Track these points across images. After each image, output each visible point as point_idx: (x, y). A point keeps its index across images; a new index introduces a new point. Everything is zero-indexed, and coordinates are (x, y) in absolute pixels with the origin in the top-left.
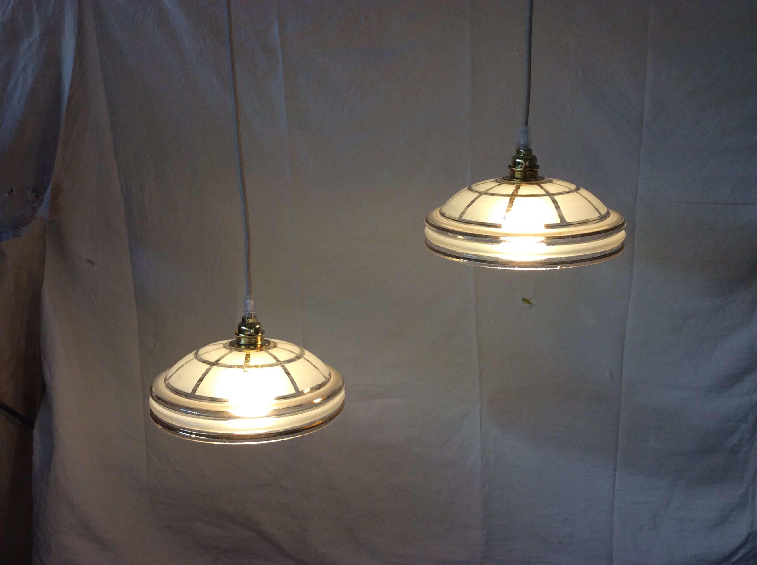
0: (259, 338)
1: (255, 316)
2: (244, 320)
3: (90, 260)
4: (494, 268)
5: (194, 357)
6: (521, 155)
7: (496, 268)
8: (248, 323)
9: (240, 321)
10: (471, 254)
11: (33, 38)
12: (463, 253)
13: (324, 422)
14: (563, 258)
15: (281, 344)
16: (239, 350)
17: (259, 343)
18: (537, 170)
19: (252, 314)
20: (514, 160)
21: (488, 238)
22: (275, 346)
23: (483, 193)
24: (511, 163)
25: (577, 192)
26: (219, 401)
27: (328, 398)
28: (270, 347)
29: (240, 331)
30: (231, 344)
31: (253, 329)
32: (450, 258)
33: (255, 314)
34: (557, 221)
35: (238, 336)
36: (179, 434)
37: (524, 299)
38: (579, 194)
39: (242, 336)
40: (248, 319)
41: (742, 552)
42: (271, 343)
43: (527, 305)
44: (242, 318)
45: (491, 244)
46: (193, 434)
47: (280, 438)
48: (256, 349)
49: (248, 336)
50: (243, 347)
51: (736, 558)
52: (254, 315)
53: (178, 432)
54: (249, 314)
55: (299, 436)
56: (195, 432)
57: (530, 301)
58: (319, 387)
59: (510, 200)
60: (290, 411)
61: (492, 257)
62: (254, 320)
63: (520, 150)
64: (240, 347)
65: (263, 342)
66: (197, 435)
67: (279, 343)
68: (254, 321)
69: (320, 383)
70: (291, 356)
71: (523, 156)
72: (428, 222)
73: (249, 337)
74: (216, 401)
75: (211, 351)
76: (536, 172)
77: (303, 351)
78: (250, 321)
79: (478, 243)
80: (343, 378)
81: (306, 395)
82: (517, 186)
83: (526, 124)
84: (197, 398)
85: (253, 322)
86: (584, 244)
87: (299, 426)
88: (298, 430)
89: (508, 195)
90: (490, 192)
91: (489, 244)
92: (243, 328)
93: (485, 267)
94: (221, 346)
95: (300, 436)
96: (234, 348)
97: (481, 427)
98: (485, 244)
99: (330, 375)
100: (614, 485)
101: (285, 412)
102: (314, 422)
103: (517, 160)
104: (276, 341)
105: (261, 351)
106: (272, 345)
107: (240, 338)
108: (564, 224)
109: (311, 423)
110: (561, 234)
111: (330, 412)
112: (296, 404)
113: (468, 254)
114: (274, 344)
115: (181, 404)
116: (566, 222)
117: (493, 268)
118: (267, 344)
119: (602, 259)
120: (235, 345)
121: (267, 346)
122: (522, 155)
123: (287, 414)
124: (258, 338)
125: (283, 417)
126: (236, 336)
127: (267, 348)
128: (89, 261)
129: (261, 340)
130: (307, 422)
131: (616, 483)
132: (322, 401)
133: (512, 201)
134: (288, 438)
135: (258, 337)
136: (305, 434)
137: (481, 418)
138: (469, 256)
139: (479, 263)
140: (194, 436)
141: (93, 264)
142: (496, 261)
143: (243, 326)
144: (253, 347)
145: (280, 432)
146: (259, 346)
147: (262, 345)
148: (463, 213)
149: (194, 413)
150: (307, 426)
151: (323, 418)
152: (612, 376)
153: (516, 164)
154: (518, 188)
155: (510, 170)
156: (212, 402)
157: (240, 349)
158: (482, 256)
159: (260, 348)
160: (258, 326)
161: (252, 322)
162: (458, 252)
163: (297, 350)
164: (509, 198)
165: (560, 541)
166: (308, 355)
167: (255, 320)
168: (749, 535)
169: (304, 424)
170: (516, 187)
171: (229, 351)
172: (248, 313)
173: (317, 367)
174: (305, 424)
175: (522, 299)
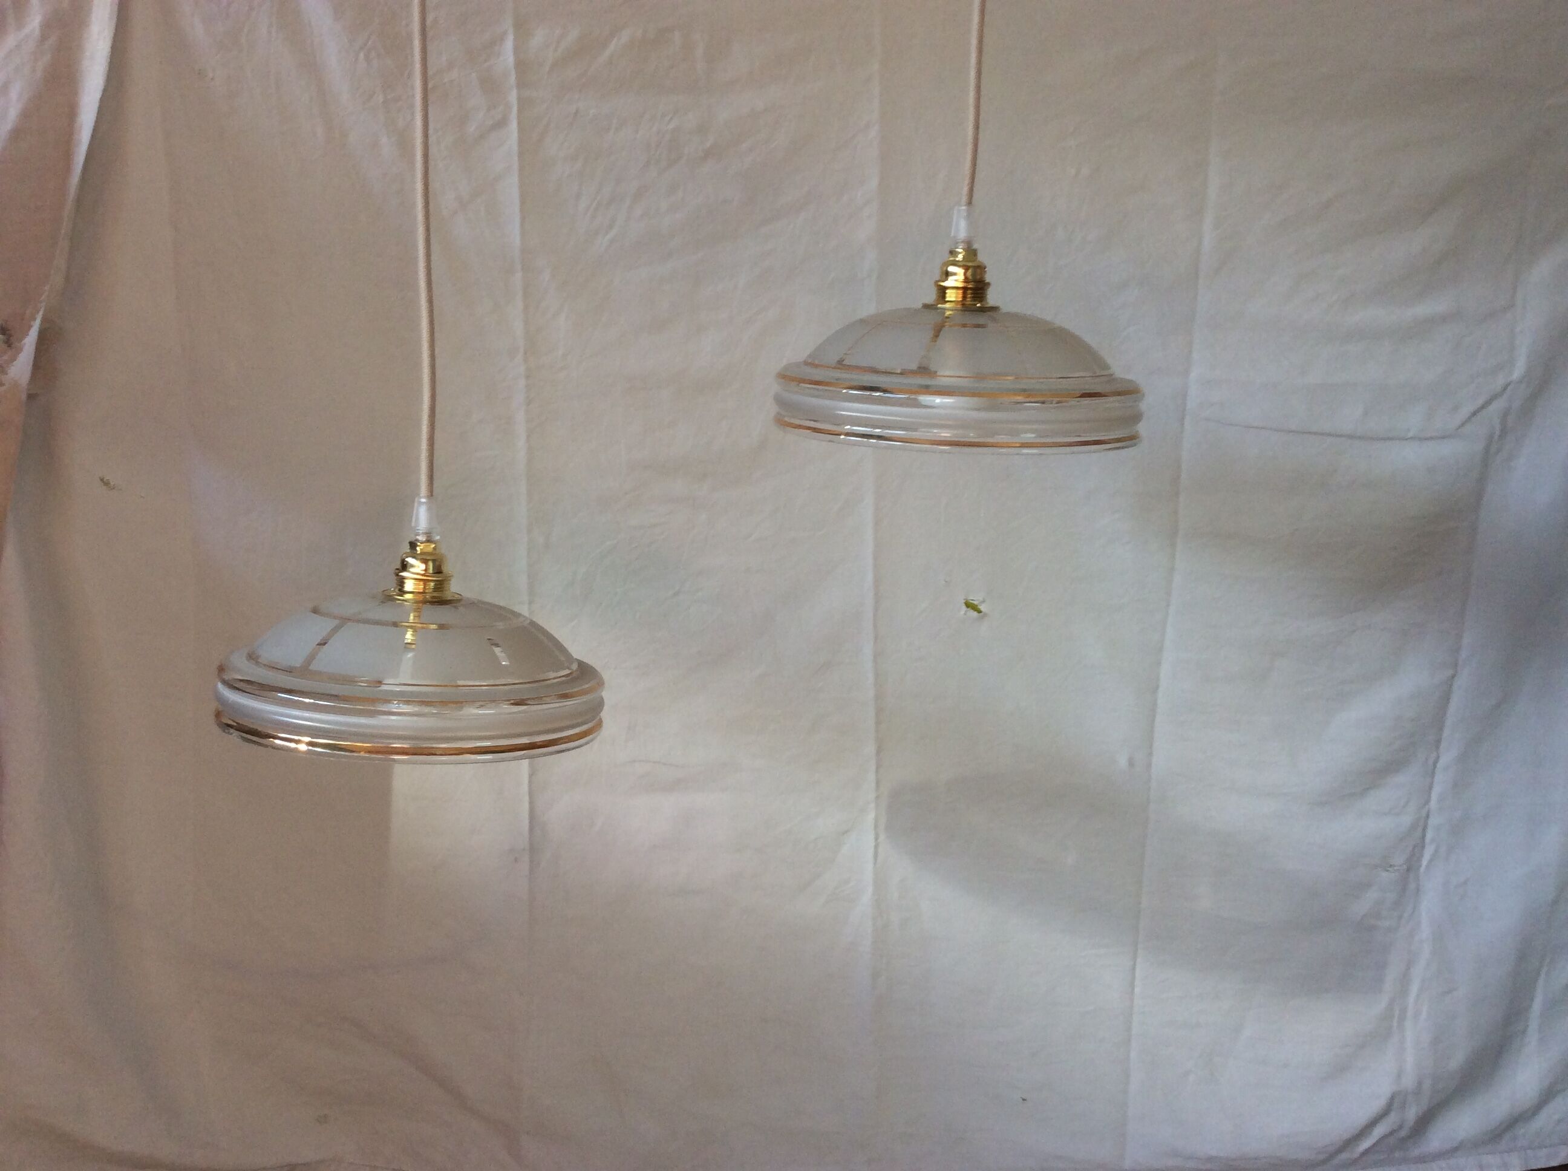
2: (413, 545)
3: (105, 480)
6: (959, 259)
8: (421, 551)
11: (26, 30)
20: (944, 268)
21: (891, 393)
24: (935, 275)
26: (354, 682)
31: (431, 564)
37: (968, 605)
39: (407, 576)
40: (422, 543)
41: (1379, 1131)
43: (975, 614)
49: (419, 575)
50: (409, 596)
51: (1366, 1144)
54: (424, 535)
62: (433, 546)
63: (956, 249)
64: (404, 597)
71: (962, 260)
73: (420, 577)
74: (347, 681)
75: (344, 602)
84: (313, 676)
85: (432, 551)
92: (412, 560)
94: (366, 596)
97: (876, 856)
100: (1132, 985)
103: (951, 268)
107: (405, 578)
122: (961, 258)
128: (103, 482)
131: (1137, 982)
137: (876, 839)
139: (875, 441)
141: (111, 489)
142: (906, 438)
143: (409, 557)
148: (846, 354)
152: (1131, 763)
156: (342, 682)
161: (428, 551)
164: (931, 330)
165: (1024, 1097)
168: (1392, 1098)
171: (380, 601)
172: (422, 533)
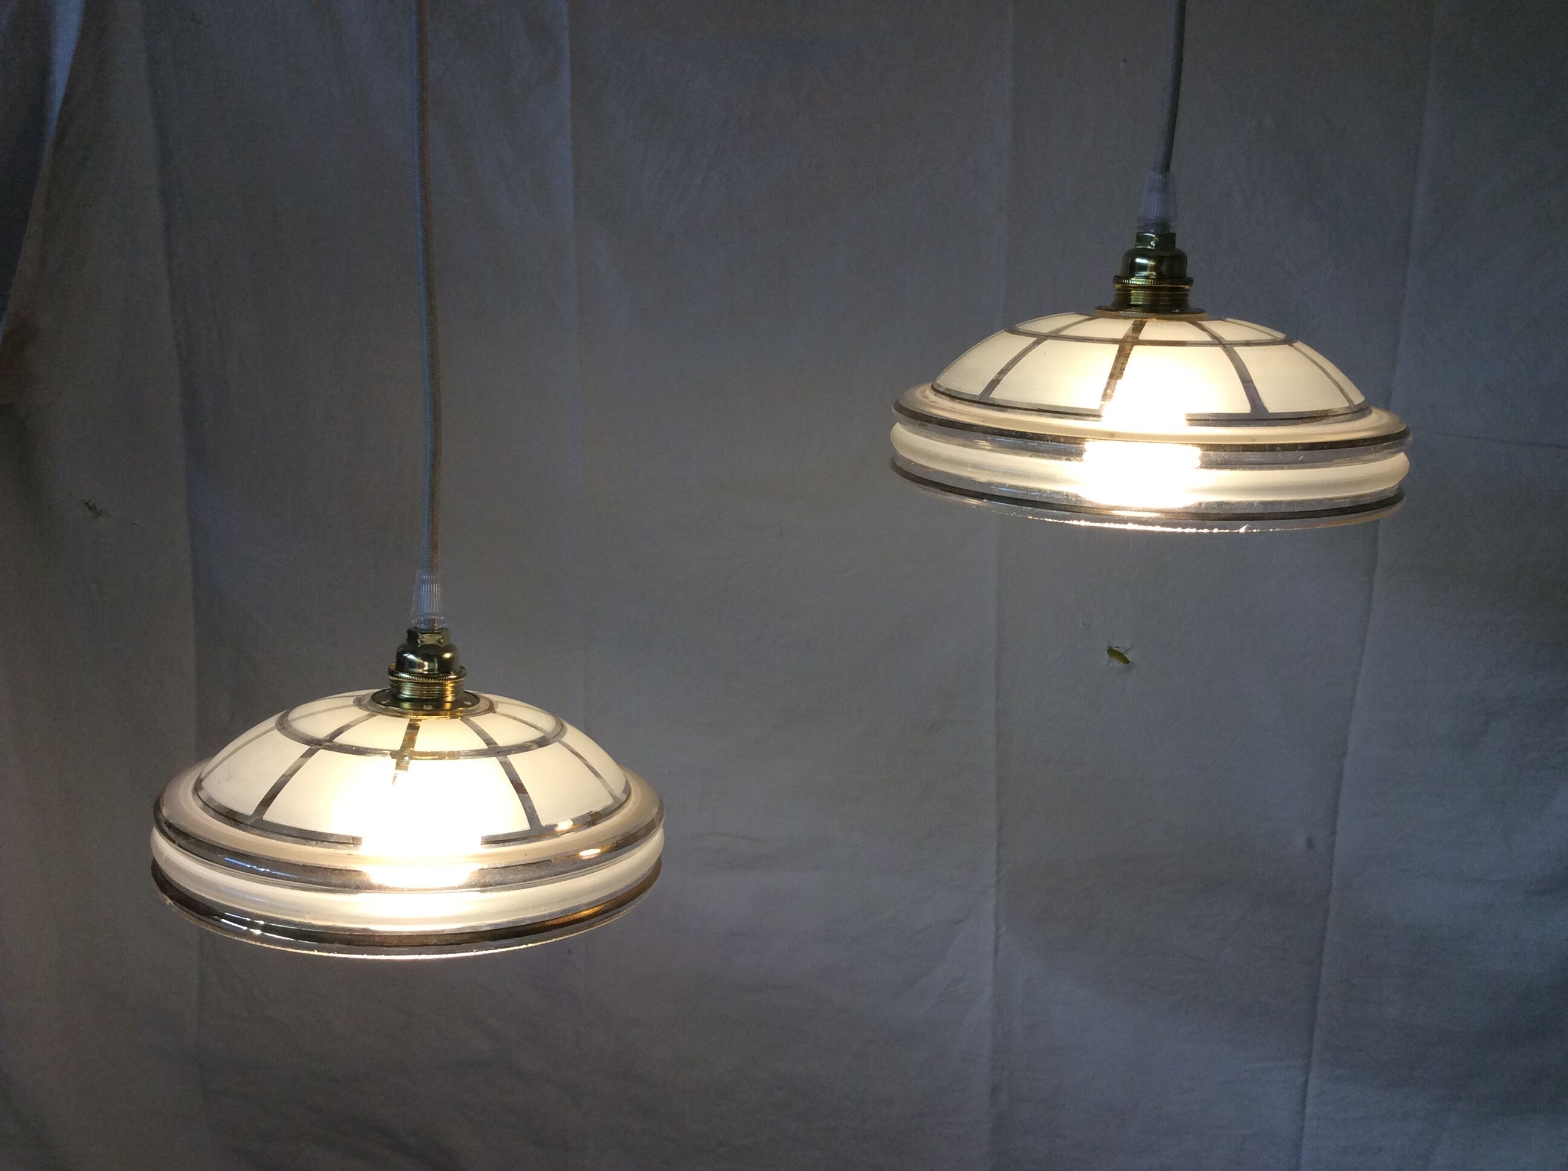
0: (449, 687)
1: (442, 629)
2: (412, 635)
4: (1071, 522)
5: (277, 725)
6: (1149, 247)
7: (1075, 522)
8: (423, 644)
9: (403, 639)
10: (1011, 487)
12: (989, 484)
13: (600, 913)
14: (1255, 505)
15: (506, 705)
16: (395, 714)
17: (450, 698)
18: (1187, 287)
19: (434, 623)
20: (1130, 260)
21: (1061, 442)
22: (491, 709)
23: (1048, 336)
24: (1118, 269)
25: (1291, 346)
26: (323, 841)
27: (616, 847)
28: (475, 710)
29: (403, 665)
30: (375, 698)
31: (436, 660)
32: (953, 498)
33: (443, 622)
34: (1243, 407)
35: (397, 677)
36: (220, 924)
37: (1111, 652)
38: (1296, 348)
39: (405, 678)
40: (424, 633)
42: (481, 699)
43: (1119, 664)
44: (408, 631)
45: (1067, 460)
46: (256, 926)
47: (479, 950)
48: (442, 712)
49: (420, 677)
50: (406, 705)
52: (441, 626)
53: (219, 918)
54: (427, 622)
55: (530, 945)
56: (262, 923)
57: (1126, 656)
58: (593, 819)
59: (1120, 351)
60: (511, 877)
61: (1067, 495)
62: (438, 637)
63: (1146, 234)
64: (399, 707)
65: (458, 697)
66: (265, 928)
67: (501, 703)
68: (439, 641)
69: (598, 808)
70: (530, 735)
71: (1154, 248)
72: (901, 409)
73: (422, 680)
74: (314, 840)
75: (320, 712)
76: (1186, 292)
77: (562, 726)
78: (427, 639)
79: (1030, 456)
80: (661, 801)
81: (558, 836)
82: (1135, 321)
83: (1166, 168)
84: (267, 831)
85: (437, 644)
86: (1312, 470)
87: (532, 918)
88: (530, 927)
89: (1114, 341)
90: (1064, 333)
91: (1060, 459)
92: (411, 657)
93: (1046, 519)
94: (351, 701)
95: (534, 945)
96: (383, 707)
97: (996, 951)
98: (1051, 458)
99: (627, 792)
100: (1304, 1104)
101: (498, 878)
102: (577, 909)
103: (1139, 260)
104: (494, 698)
105: (453, 717)
106: (483, 705)
107: (401, 681)
108: (1258, 416)
109: (565, 912)
110: (1254, 441)
111: (620, 886)
112: (529, 859)
113: (1004, 485)
114: (489, 704)
115: (224, 842)
116: (1267, 411)
117: (1069, 524)
118: (469, 703)
119: (1354, 515)
120: (385, 701)
121: (469, 706)
122: (1152, 246)
123: (500, 884)
124: (446, 685)
125: (491, 891)
126: (391, 677)
127: (468, 711)
128: (90, 508)
129: (455, 691)
130: (556, 908)
131: (1309, 1100)
132: (602, 854)
133: (1123, 356)
134: (501, 948)
135: (447, 682)
136: (548, 941)
137: (997, 931)
138: (1004, 491)
139: (1030, 508)
140: (258, 932)
141: (98, 514)
142: (1078, 504)
143: (408, 652)
144: (430, 708)
145: (480, 932)
146: (448, 706)
147: (455, 704)
148: (994, 383)
149: (262, 870)
150: (552, 920)
151: (599, 900)
153: (1133, 269)
154: (1138, 328)
155: (1117, 286)
156: (304, 841)
157: (396, 711)
158: (1039, 491)
159: (450, 710)
160: (447, 655)
161: (432, 643)
162: (976, 482)
163: (546, 722)
164: (1115, 348)
166: (574, 736)
167: (442, 638)
169: (546, 912)
170: (1133, 324)
171: (367, 713)
172: (425, 620)
173: (599, 771)
174: (550, 915)
175: (1108, 651)
